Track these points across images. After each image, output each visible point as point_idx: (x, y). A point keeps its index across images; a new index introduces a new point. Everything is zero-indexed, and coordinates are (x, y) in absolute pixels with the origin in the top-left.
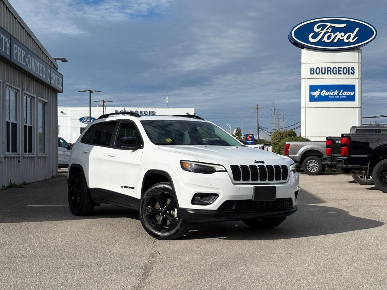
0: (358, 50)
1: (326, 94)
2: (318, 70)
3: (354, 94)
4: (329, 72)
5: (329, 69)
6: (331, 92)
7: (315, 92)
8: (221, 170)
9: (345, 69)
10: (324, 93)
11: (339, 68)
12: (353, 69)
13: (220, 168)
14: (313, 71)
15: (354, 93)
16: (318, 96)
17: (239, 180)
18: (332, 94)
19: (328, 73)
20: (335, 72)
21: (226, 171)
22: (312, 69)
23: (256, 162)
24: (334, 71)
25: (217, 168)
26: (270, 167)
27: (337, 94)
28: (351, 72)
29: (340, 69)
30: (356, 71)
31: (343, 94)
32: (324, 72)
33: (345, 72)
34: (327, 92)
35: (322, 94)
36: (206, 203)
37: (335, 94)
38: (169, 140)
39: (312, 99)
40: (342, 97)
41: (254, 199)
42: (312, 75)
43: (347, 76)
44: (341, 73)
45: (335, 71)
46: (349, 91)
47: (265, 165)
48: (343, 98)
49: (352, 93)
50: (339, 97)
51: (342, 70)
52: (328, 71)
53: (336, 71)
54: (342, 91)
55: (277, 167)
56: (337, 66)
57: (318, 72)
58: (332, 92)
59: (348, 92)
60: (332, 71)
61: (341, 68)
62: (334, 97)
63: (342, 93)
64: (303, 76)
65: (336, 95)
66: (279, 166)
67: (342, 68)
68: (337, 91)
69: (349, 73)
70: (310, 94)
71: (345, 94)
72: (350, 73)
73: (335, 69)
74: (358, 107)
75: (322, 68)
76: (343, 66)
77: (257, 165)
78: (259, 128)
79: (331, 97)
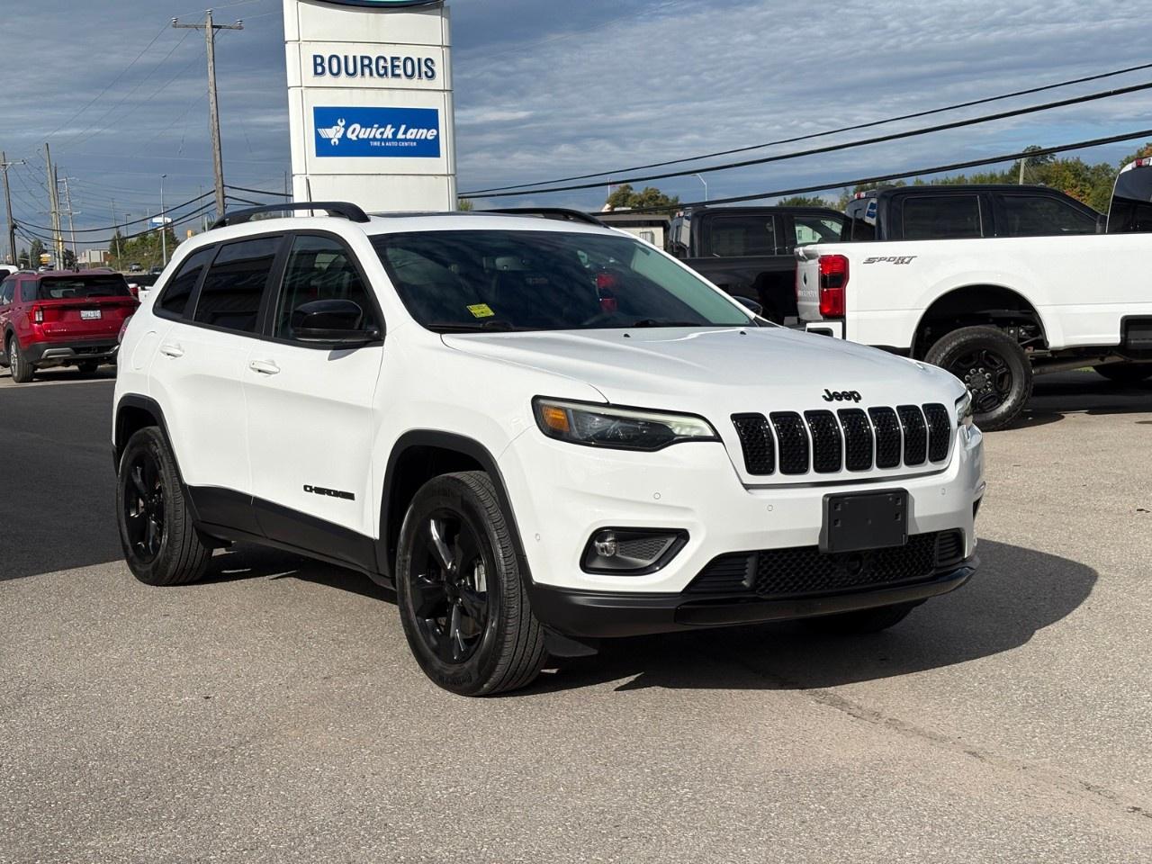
0: (439, 10)
1: (361, 136)
2: (334, 62)
3: (437, 137)
4: (367, 71)
5: (366, 62)
6: (374, 130)
7: (331, 127)
8: (695, 433)
9: (409, 64)
10: (357, 132)
11: (393, 59)
12: (429, 64)
13: (692, 427)
14: (321, 64)
15: (435, 132)
16: (339, 139)
17: (768, 470)
18: (378, 136)
19: (363, 74)
20: (382, 72)
21: (717, 438)
22: (319, 61)
23: (831, 397)
24: (380, 68)
25: (678, 426)
26: (881, 414)
27: (390, 137)
28: (426, 73)
29: (396, 63)
30: (438, 68)
31: (408, 136)
32: (351, 70)
33: (409, 71)
34: (363, 130)
35: (349, 135)
36: (637, 564)
37: (385, 137)
38: (481, 311)
39: (324, 148)
40: (406, 144)
42: (318, 78)
43: (415, 83)
44: (399, 76)
45: (383, 67)
46: (423, 128)
47: (864, 405)
48: (409, 147)
49: (430, 134)
50: (395, 144)
51: (401, 64)
52: (363, 66)
53: (385, 68)
54: (403, 127)
55: (908, 412)
56: (389, 52)
57: (335, 70)
58: (378, 129)
59: (421, 131)
60: (374, 67)
61: (398, 58)
62: (383, 144)
63: (405, 133)
64: (292, 79)
65: (387, 140)
66: (916, 408)
67: (402, 59)
68: (392, 127)
69: (420, 75)
70: (318, 135)
71: (413, 137)
72: (423, 75)
73: (382, 63)
74: (448, 175)
75: (346, 58)
76: (402, 53)
77: (834, 407)
78: (14, 227)
79: (375, 144)
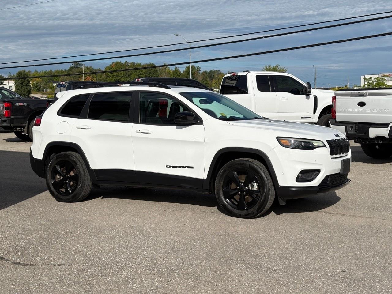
8: (320, 145)
17: (333, 154)
21: (325, 146)
25: (316, 144)
36: (308, 179)
41: (342, 172)
